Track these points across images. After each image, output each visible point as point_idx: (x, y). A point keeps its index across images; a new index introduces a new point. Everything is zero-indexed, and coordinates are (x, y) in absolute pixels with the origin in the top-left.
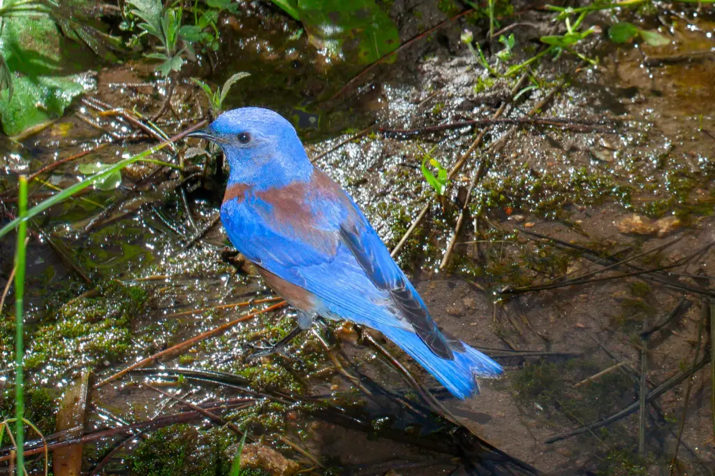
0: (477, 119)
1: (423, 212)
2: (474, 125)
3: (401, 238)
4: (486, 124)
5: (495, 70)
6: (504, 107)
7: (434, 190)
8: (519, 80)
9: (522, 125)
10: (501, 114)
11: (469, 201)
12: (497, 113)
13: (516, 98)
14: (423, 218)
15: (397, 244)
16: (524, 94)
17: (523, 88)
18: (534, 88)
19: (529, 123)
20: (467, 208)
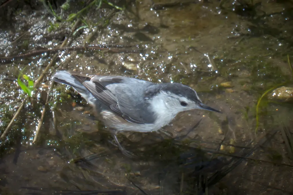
0: (51, 49)
1: (20, 108)
2: (49, 52)
3: (7, 126)
4: (56, 51)
5: (60, 18)
6: (68, 40)
7: (26, 94)
8: (76, 22)
9: (79, 50)
10: (65, 45)
11: (49, 100)
12: (63, 44)
13: (74, 33)
14: (20, 112)
15: (5, 130)
16: (79, 31)
17: (78, 28)
18: (85, 27)
19: (83, 49)
20: (48, 104)
